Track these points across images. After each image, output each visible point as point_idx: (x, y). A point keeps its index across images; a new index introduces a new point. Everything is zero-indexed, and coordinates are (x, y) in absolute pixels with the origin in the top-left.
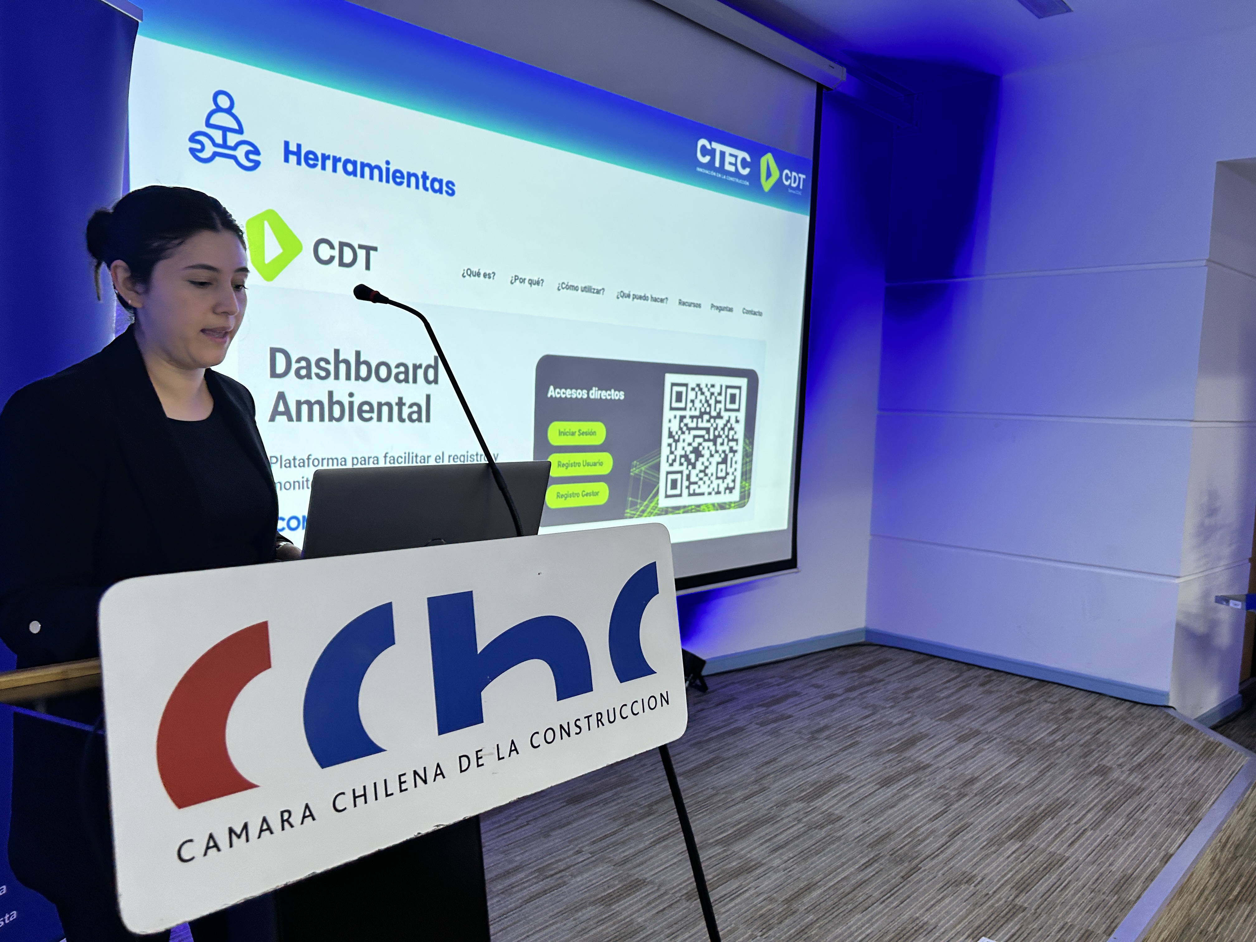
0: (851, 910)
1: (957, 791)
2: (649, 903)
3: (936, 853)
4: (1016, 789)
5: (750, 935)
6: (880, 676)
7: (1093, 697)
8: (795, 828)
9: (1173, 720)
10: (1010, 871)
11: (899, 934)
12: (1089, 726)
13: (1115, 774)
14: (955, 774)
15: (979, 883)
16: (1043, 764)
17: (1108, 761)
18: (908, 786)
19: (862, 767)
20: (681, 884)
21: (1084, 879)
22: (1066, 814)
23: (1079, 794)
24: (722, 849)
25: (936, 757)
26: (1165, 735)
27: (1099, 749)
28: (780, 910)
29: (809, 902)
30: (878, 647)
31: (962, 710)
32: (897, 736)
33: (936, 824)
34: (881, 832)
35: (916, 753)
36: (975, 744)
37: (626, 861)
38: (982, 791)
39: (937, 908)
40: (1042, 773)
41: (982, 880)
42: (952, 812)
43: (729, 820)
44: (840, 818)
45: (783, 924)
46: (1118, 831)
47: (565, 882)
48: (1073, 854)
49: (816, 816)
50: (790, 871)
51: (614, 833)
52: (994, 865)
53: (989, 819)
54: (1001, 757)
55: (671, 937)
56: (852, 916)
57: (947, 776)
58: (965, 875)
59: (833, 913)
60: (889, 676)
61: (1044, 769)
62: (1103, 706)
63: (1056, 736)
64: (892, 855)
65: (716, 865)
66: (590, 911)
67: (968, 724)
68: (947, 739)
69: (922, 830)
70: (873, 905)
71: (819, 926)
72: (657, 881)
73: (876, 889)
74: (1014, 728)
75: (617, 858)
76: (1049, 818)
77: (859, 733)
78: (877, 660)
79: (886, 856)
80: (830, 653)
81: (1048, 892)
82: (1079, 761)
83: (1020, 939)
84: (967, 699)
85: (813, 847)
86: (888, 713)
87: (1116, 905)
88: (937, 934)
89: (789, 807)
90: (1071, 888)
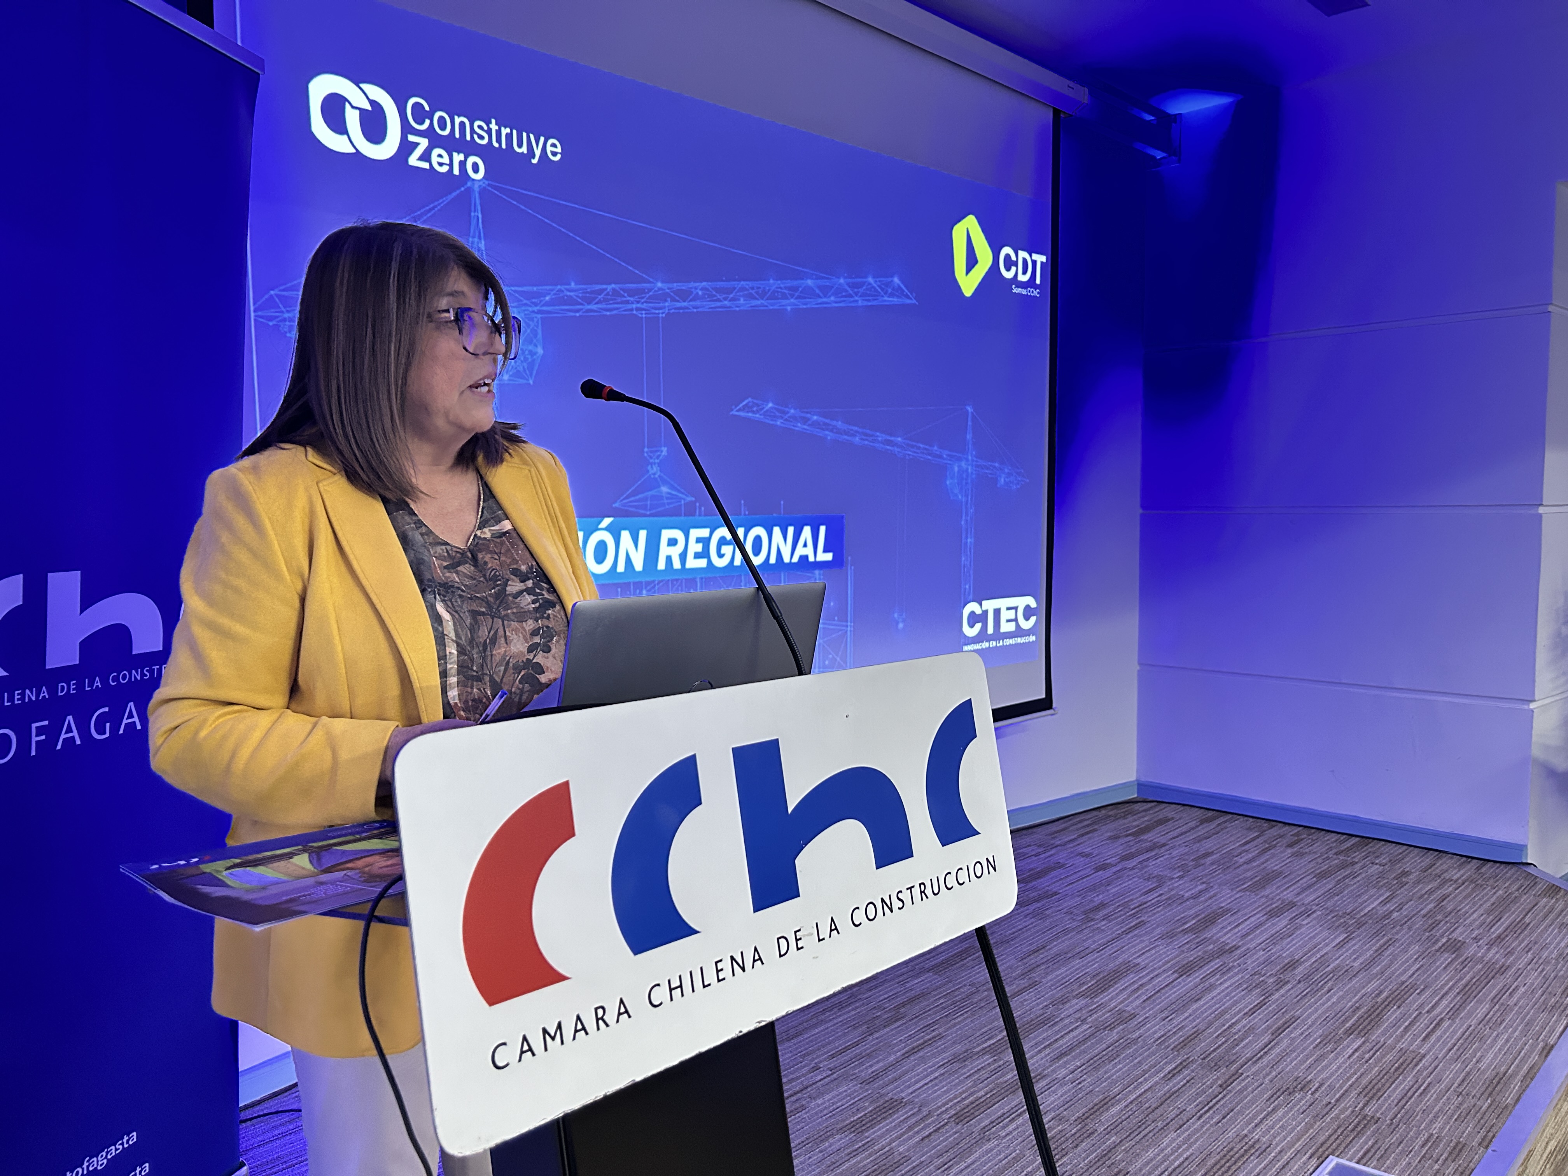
0: (1162, 1128)
1: (1276, 978)
2: (910, 1128)
3: (1259, 1055)
4: (1348, 973)
6: (1162, 840)
7: (1431, 856)
8: (1080, 1030)
9: (1534, 880)
10: (1355, 1073)
11: (1225, 1156)
12: (1431, 892)
13: (1471, 951)
14: (1270, 956)
15: (1317, 1090)
16: (1379, 940)
17: (1459, 934)
18: (1213, 974)
19: (1153, 951)
20: (946, 1103)
21: (1448, 1080)
22: (1414, 1002)
23: (1429, 976)
24: (992, 1059)
25: (1243, 936)
26: (1526, 900)
27: (1447, 920)
28: (1073, 1131)
29: (1107, 1121)
30: (1155, 803)
31: (1268, 878)
32: (1192, 912)
33: (1254, 1019)
34: (1189, 1030)
35: (1219, 932)
36: (1290, 920)
37: (875, 1077)
38: (1307, 977)
39: (1269, 1122)
40: (1380, 952)
41: (1319, 1087)
42: (1273, 1003)
44: (1133, 1016)
45: (1079, 1148)
46: (1483, 1020)
47: (803, 1105)
48: (1430, 1050)
49: (1103, 1014)
50: (1080, 1083)
51: (857, 1044)
52: (1334, 1067)
53: (1320, 1012)
54: (1325, 933)
55: (943, 1169)
56: (1163, 1136)
57: (1261, 960)
58: (1298, 1081)
59: (1140, 1133)
60: (1171, 839)
61: (1381, 946)
62: (1445, 867)
63: (1390, 906)
64: (1204, 1059)
65: (988, 1078)
66: (838, 1141)
67: (1278, 894)
68: (1255, 915)
69: (1237, 1027)
70: (1188, 1121)
71: (1124, 1150)
72: (917, 1100)
73: (1190, 1102)
74: (1336, 898)
75: (863, 1074)
76: (1395, 1007)
77: (1144, 911)
78: (1155, 819)
79: (1197, 1061)
80: (1095, 813)
81: (1403, 1098)
82: (1424, 935)
83: (1377, 1156)
84: (1273, 865)
85: (1104, 1053)
86: (1176, 885)
87: (1491, 1110)
88: (1273, 1154)
89: (1068, 1005)
90: (1432, 1092)
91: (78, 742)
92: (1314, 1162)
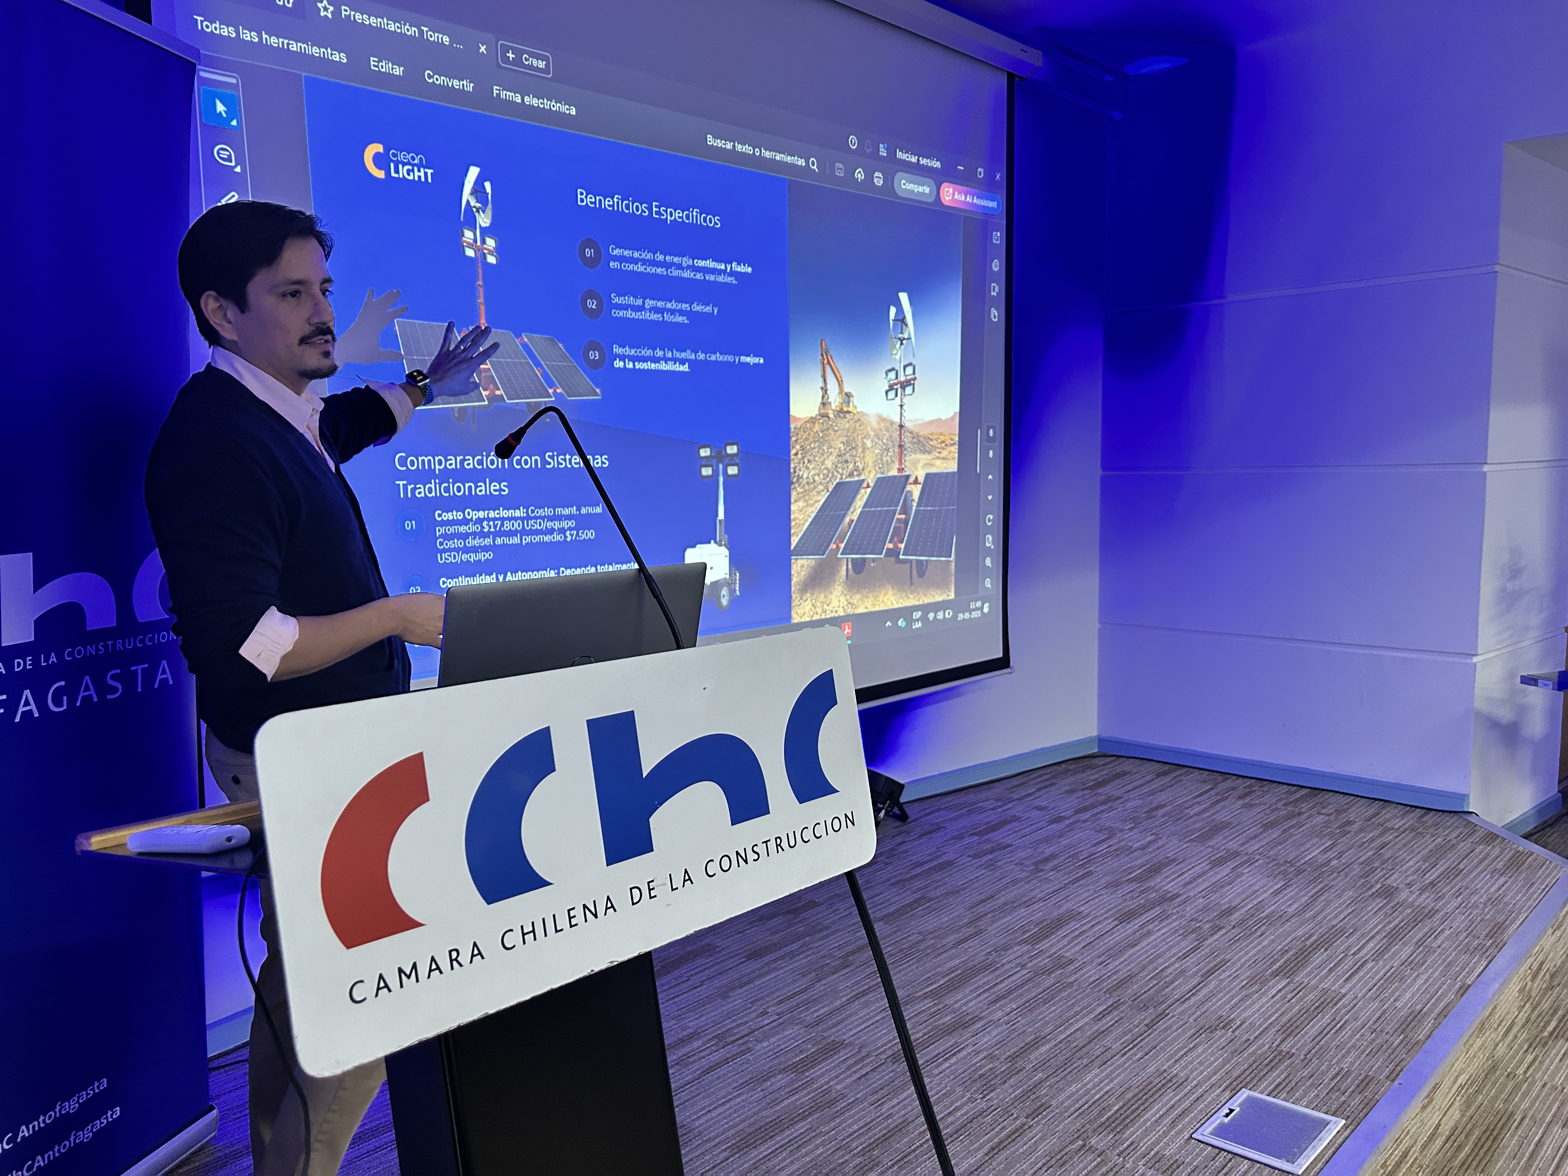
0: (1087, 1065)
1: (1211, 924)
2: (849, 1068)
3: (1187, 996)
4: (1282, 918)
5: (969, 1099)
6: (1117, 793)
7: (1377, 805)
8: (1019, 975)
9: (1474, 828)
10: (1276, 1012)
11: (1143, 1089)
12: (1372, 840)
13: (1403, 896)
14: (1209, 904)
16: (1315, 886)
17: (1394, 880)
18: (1152, 920)
19: (1096, 900)
20: (885, 1045)
21: (1364, 1018)
22: (1341, 945)
23: (1360, 920)
24: (933, 1003)
25: (1186, 885)
26: (1463, 847)
27: (1384, 866)
28: (1003, 1069)
29: (1036, 1059)
30: (1114, 758)
31: (1217, 829)
32: (1139, 862)
33: (1185, 963)
34: (1122, 974)
35: (1162, 881)
36: (1232, 869)
37: (819, 1021)
38: (1242, 922)
39: (1188, 1058)
40: (1315, 898)
41: (1240, 1026)
42: (1206, 948)
43: (939, 969)
44: (1071, 961)
45: (1006, 1084)
46: (1405, 962)
47: (749, 1048)
48: (1349, 991)
49: (1043, 960)
50: (1014, 1024)
51: (805, 990)
52: (1256, 1007)
53: (1250, 954)
54: (1265, 881)
55: (876, 1105)
56: (1086, 1072)
57: (1200, 907)
58: (1222, 1019)
59: (1066, 1069)
60: (1127, 793)
61: (1317, 892)
62: (1388, 816)
63: (1331, 854)
64: (1135, 1000)
65: (924, 1023)
66: (780, 1080)
67: (1224, 844)
68: (1200, 864)
69: (1169, 971)
70: (1112, 1058)
71: (1049, 1085)
72: (857, 1042)
73: (1116, 1040)
74: (1280, 847)
75: (808, 1018)
76: (1323, 950)
77: (1092, 861)
78: (1114, 773)
79: (1127, 1002)
80: (1056, 768)
81: (1319, 1034)
82: (1359, 881)
83: (1287, 1089)
84: (1223, 816)
85: (1040, 996)
86: (1126, 836)
87: (1401, 1047)
88: (1189, 1088)
89: (1010, 951)
90: (1348, 1029)
91: (36, 715)
92: (1227, 1094)
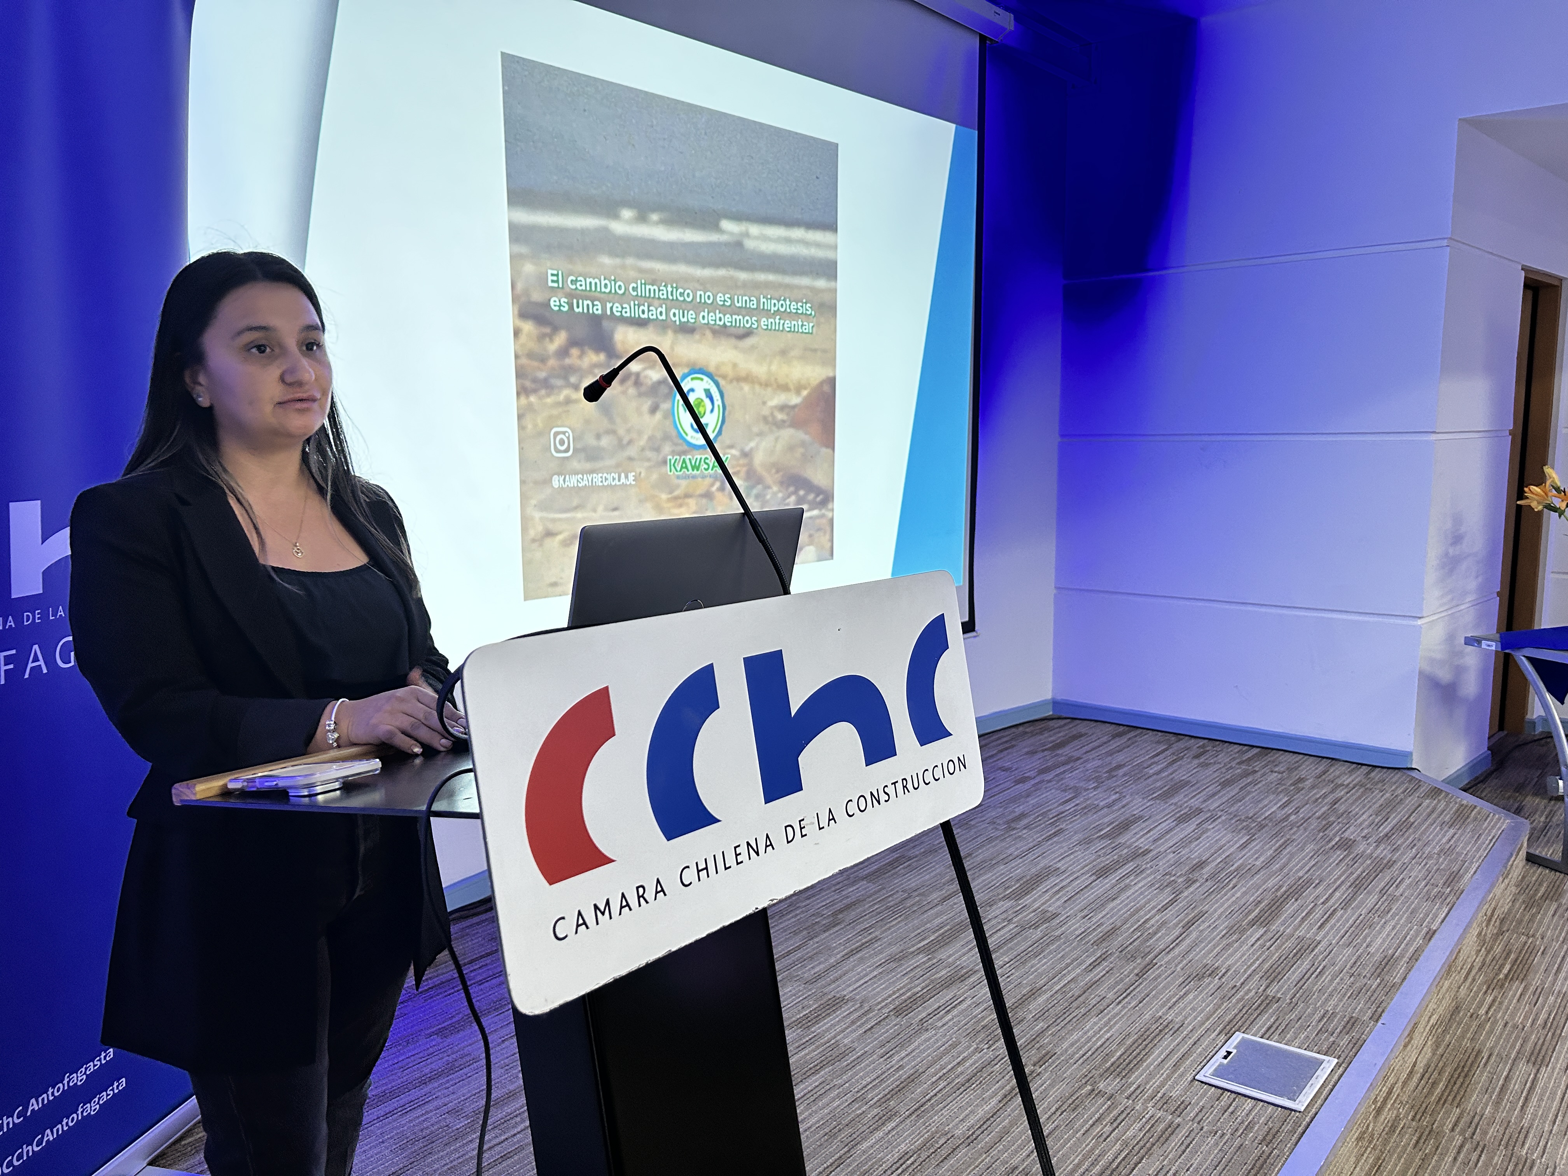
0: (1086, 1013)
1: (1185, 878)
2: (853, 1023)
3: (1171, 947)
4: (1251, 871)
6: (1078, 753)
7: (1325, 762)
8: (1007, 929)
9: (1419, 783)
10: (1257, 959)
11: (1142, 1036)
12: (1325, 796)
13: (1361, 848)
14: (1180, 858)
15: (1224, 975)
16: (1278, 841)
17: (1351, 833)
18: (1127, 875)
19: (1072, 857)
20: (886, 999)
21: (1341, 963)
22: (1310, 894)
23: (1324, 871)
24: (927, 958)
25: (1155, 841)
26: (1412, 801)
27: (1340, 820)
30: (1069, 720)
31: (1176, 788)
32: (1106, 820)
33: (1166, 914)
34: (1105, 928)
35: (1132, 838)
36: (1198, 824)
37: (818, 977)
38: (1213, 876)
39: (1181, 1004)
40: (1279, 851)
41: (1226, 972)
42: (1183, 900)
43: (929, 926)
44: (1055, 915)
46: (1372, 909)
48: (1324, 937)
49: (1028, 915)
51: (799, 948)
52: (1238, 954)
53: (1227, 905)
54: (1229, 836)
56: (1085, 1021)
57: (1171, 862)
58: (1207, 968)
59: (1064, 1019)
60: (1086, 753)
61: (1280, 846)
62: (1337, 773)
63: (1289, 810)
64: (1121, 951)
65: (923, 975)
67: (1186, 802)
68: (1165, 821)
69: (1152, 922)
70: (1109, 1006)
72: (856, 998)
73: (1110, 989)
74: (1239, 804)
75: (808, 974)
76: (1293, 900)
77: (1063, 819)
78: (1071, 735)
79: (1114, 953)
80: (1014, 730)
81: (1301, 980)
82: (1318, 835)
83: (1278, 1032)
84: (1181, 774)
85: (1030, 949)
86: (1091, 795)
87: (1380, 989)
88: (1185, 1033)
89: (994, 907)
90: (1327, 973)
92: (1222, 1037)
